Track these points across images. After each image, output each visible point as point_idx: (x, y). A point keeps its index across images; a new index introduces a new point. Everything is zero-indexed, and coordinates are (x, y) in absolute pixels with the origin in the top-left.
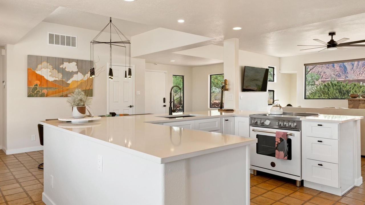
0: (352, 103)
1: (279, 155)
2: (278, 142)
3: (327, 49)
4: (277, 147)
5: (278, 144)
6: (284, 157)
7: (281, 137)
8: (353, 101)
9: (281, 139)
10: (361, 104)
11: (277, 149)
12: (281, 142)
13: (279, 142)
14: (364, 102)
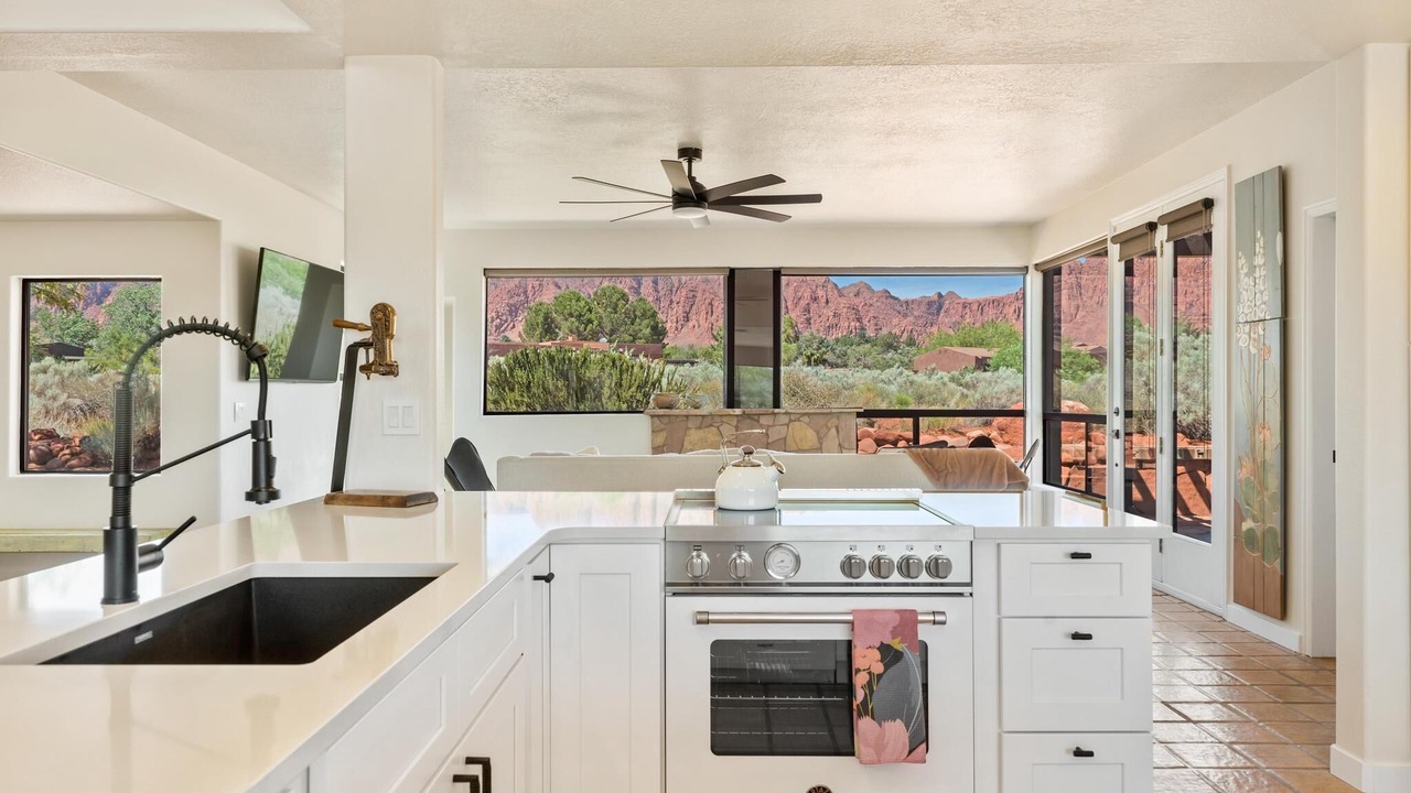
0: (663, 426)
1: (880, 747)
2: (872, 670)
3: (669, 214)
4: (865, 703)
5: (870, 683)
6: (910, 752)
7: (888, 640)
8: (665, 420)
9: (885, 649)
10: (693, 431)
11: (865, 709)
12: (887, 667)
13: (878, 668)
14: (699, 422)
